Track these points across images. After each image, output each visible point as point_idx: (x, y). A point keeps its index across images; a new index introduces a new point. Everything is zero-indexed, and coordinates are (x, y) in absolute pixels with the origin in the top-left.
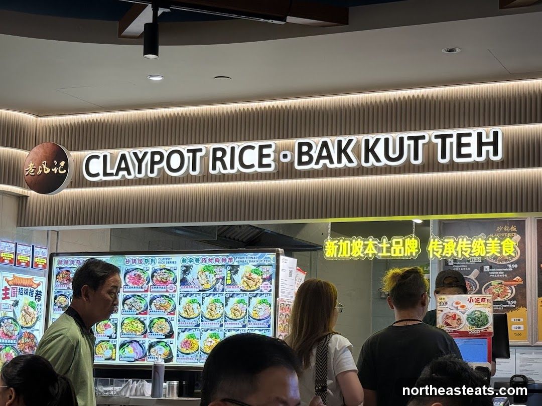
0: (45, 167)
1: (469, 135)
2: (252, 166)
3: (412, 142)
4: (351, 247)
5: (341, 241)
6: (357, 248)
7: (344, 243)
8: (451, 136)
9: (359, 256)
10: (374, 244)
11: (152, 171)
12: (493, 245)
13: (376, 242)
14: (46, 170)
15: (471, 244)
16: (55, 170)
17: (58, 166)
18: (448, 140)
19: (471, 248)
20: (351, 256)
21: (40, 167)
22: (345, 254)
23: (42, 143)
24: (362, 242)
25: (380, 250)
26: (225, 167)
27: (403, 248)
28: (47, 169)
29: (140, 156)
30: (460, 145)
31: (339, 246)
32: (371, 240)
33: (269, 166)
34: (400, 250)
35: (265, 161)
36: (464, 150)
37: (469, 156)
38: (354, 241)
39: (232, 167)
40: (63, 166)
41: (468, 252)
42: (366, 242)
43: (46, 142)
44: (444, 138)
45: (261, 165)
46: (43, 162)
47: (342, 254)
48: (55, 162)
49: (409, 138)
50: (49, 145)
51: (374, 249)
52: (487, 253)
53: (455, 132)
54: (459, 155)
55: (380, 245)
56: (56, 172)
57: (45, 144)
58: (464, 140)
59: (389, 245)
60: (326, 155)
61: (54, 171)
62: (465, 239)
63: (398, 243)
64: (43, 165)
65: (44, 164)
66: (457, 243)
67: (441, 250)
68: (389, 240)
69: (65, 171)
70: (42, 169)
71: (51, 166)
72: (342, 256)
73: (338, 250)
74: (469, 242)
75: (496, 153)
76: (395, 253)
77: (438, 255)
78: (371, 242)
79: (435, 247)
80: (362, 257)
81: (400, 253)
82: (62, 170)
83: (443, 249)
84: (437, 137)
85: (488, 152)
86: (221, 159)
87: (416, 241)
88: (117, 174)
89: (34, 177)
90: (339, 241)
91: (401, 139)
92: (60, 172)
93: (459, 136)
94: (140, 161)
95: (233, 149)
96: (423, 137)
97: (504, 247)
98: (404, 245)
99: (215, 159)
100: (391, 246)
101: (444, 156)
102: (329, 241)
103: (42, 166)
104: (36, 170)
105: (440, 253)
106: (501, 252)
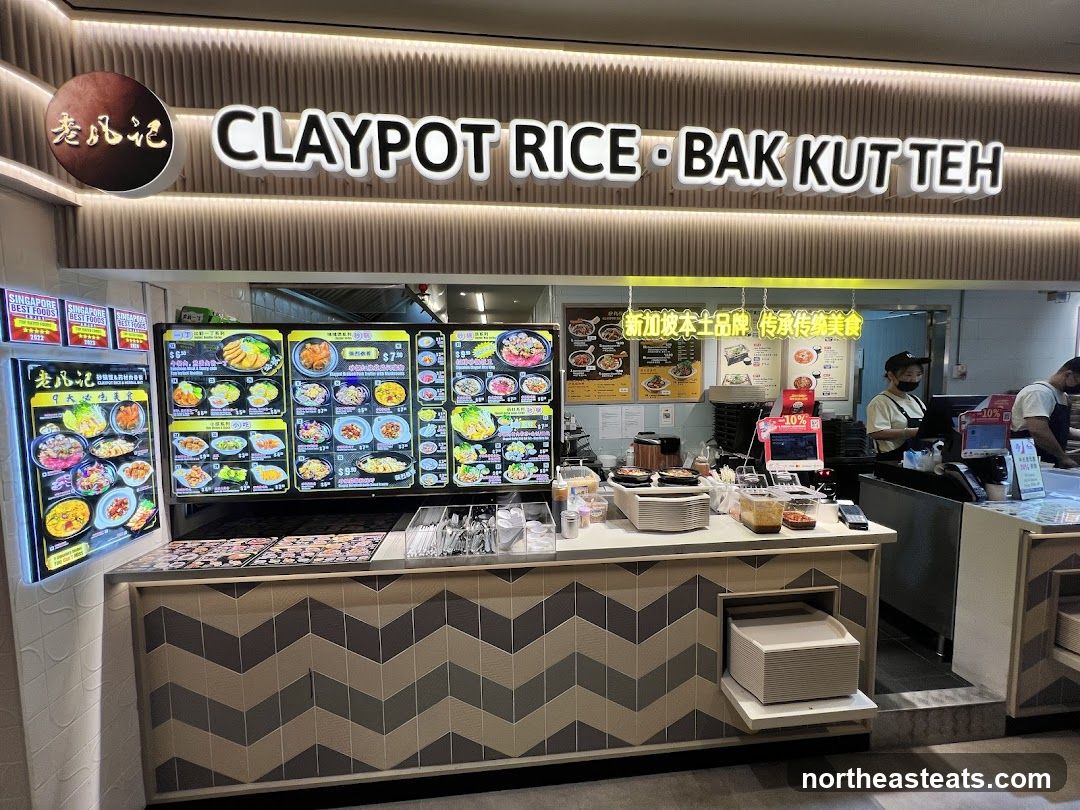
0: (105, 128)
1: (959, 149)
2: (598, 168)
3: (876, 154)
4: (661, 323)
5: (648, 314)
6: (669, 324)
7: (651, 318)
8: (933, 147)
9: (672, 335)
10: (692, 320)
11: (384, 165)
12: (836, 322)
13: (694, 317)
14: (111, 136)
15: (810, 320)
16: (136, 138)
17: (143, 130)
18: (930, 154)
19: (811, 326)
20: (661, 335)
21: (93, 128)
22: (652, 332)
23: (93, 70)
24: (676, 317)
25: (699, 327)
26: (543, 166)
27: (729, 326)
28: (114, 133)
29: (353, 129)
30: (946, 165)
31: (644, 321)
32: (688, 314)
33: (630, 170)
34: (726, 328)
35: (624, 160)
36: (952, 174)
37: (957, 183)
38: (665, 314)
39: (558, 166)
40: (156, 131)
41: (807, 331)
42: (682, 317)
43: (103, 70)
44: (923, 150)
45: (615, 168)
46: (101, 117)
47: (649, 331)
48: (133, 119)
49: (874, 147)
50: (112, 79)
51: (692, 326)
52: (829, 331)
53: (941, 143)
54: (944, 181)
55: (700, 322)
56: (138, 144)
57: (98, 74)
58: (953, 157)
59: (711, 322)
60: (736, 160)
61: (133, 142)
62: (804, 314)
63: (722, 319)
64: (101, 123)
65: (104, 121)
66: (795, 318)
67: (775, 327)
68: (711, 314)
69: (163, 144)
70: (100, 133)
71: (125, 128)
72: (649, 335)
73: (643, 325)
74: (809, 318)
75: (994, 182)
76: (719, 331)
77: (771, 333)
78: (688, 317)
79: (768, 323)
80: (676, 337)
81: (726, 331)
82: (155, 139)
83: (778, 325)
84: (913, 147)
85: (982, 179)
86: (535, 150)
87: (747, 317)
88: (301, 158)
89: (79, 150)
90: (644, 315)
91: (861, 147)
92: (151, 144)
93: (946, 150)
94: (354, 141)
95: (558, 131)
96: (894, 148)
97: (847, 325)
98: (731, 322)
99: (521, 149)
100: (715, 322)
101: (921, 180)
102: (631, 314)
103: (99, 128)
104: (82, 134)
105: (773, 330)
106: (843, 332)
